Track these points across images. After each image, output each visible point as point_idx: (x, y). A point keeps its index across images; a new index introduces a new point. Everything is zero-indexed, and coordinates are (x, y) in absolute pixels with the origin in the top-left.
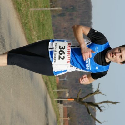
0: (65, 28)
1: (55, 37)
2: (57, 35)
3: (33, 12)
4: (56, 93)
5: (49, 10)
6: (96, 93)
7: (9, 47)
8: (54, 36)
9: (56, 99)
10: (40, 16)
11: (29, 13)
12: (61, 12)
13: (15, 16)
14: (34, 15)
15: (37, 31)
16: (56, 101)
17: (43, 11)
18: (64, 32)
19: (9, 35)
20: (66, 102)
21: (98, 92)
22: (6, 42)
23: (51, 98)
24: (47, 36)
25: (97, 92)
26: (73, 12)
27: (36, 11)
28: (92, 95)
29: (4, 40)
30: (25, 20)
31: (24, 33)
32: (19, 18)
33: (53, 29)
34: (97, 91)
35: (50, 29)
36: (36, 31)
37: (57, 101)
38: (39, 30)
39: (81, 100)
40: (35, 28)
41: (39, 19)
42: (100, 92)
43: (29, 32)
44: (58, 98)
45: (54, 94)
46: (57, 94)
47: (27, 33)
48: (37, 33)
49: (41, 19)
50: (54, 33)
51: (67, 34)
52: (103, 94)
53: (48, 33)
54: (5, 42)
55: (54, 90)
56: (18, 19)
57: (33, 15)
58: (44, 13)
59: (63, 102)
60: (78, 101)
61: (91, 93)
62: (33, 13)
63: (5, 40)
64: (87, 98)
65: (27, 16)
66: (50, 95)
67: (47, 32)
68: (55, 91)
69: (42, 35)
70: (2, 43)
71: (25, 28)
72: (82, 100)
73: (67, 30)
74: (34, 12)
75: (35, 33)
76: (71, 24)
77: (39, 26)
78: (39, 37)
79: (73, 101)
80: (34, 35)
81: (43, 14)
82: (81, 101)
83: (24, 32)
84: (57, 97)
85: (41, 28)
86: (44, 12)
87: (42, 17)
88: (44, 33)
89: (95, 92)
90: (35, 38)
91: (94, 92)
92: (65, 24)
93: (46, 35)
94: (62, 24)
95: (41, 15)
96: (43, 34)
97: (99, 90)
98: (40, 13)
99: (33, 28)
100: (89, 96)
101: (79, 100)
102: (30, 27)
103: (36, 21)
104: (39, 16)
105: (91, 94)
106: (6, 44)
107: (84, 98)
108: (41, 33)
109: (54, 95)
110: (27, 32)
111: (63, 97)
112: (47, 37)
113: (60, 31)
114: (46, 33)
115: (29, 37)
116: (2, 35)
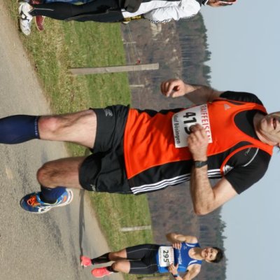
0: (171, 202)
1: (154, 219)
2: (157, 216)
7: (68, 243)
8: (152, 217)
15: (120, 210)
18: (170, 209)
19: (67, 221)
22: (62, 235)
24: (138, 218)
29: (58, 231)
31: (96, 216)
33: (149, 205)
35: (143, 206)
36: (118, 211)
38: (123, 208)
40: (115, 205)
43: (104, 213)
47: (100, 216)
48: (120, 214)
50: (151, 212)
51: (176, 213)
53: (139, 212)
54: (60, 235)
63: (61, 232)
67: (138, 210)
69: (129, 217)
70: (55, 236)
71: (96, 207)
73: (175, 206)
75: (115, 215)
76: (181, 194)
77: (122, 202)
78: (124, 222)
80: (114, 219)
83: (96, 213)
85: (128, 204)
88: (132, 213)
90: (116, 225)
92: (171, 195)
93: (136, 217)
94: (166, 195)
96: (131, 216)
99: (112, 205)
102: (106, 204)
106: (62, 238)
108: (128, 215)
110: (101, 214)
112: (138, 220)
113: (162, 207)
114: (136, 213)
115: (106, 223)
116: (54, 222)
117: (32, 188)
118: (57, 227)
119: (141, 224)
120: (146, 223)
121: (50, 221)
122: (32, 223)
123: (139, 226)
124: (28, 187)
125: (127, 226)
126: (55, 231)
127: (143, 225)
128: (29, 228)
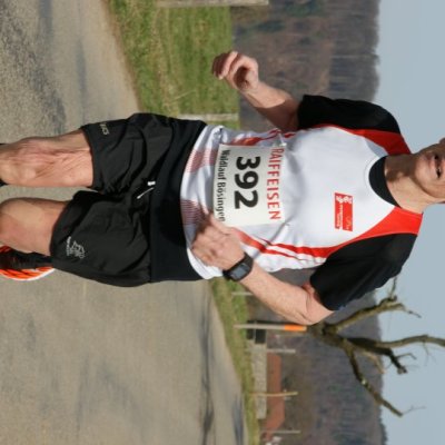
0: (280, 74)
3: (167, 12)
4: (244, 302)
5: (222, 8)
6: (385, 309)
9: (241, 323)
10: (193, 30)
11: (154, 15)
12: (267, 17)
13: (104, 25)
14: (171, 22)
15: (181, 83)
16: (241, 331)
17: (204, 9)
19: (79, 92)
20: (278, 336)
21: (394, 304)
22: (68, 117)
23: (226, 320)
24: (215, 99)
25: (389, 304)
26: (311, 18)
27: (180, 9)
28: (372, 313)
29: (61, 109)
30: (138, 41)
31: (134, 88)
32: (118, 32)
34: (389, 300)
36: (177, 83)
37: (245, 333)
38: (187, 77)
39: (331, 330)
40: (173, 72)
41: (188, 39)
42: (400, 305)
43: (150, 83)
44: (250, 322)
45: (237, 306)
46: (246, 307)
47: (143, 88)
48: (180, 88)
49: (196, 40)
52: (411, 312)
53: (218, 88)
54: (64, 117)
55: (235, 294)
56: (114, 35)
57: (166, 24)
58: (208, 18)
59: (267, 334)
60: (321, 332)
61: (366, 306)
62: (167, 17)
63: (66, 112)
64: (353, 322)
65: (144, 26)
66: (219, 310)
68: (239, 297)
69: (197, 95)
70: (54, 119)
71: (137, 71)
72: (335, 329)
73: (287, 81)
74: (171, 15)
75: (171, 89)
76: (300, 59)
77: (186, 65)
78: (187, 104)
79: (300, 335)
80: (169, 96)
81: (201, 21)
82: (331, 335)
83: (135, 82)
84: (247, 316)
85: (197, 71)
86: (206, 15)
87: (199, 33)
88: (204, 87)
89: (382, 302)
90: (171, 107)
91: (378, 302)
92: (281, 61)
93: (210, 96)
94: (270, 59)
95: (197, 24)
96: (200, 93)
97: (395, 298)
98: (192, 17)
99: (166, 70)
100: (361, 318)
101: (323, 330)
102: (155, 65)
103: (176, 47)
104: (190, 31)
105: (368, 310)
107: (342, 322)
108: (195, 90)
109: (236, 311)
110: (144, 85)
111: (267, 319)
112: (214, 102)
114: (211, 89)
115: (152, 102)
116: (54, 92)
117: (15, 22)
118: (59, 102)
119: (219, 110)
120: (228, 110)
121: (46, 88)
122: (10, 90)
123: (215, 112)
124: (7, 18)
125: (192, 113)
126: (55, 110)
127: (222, 112)
128: (5, 98)
